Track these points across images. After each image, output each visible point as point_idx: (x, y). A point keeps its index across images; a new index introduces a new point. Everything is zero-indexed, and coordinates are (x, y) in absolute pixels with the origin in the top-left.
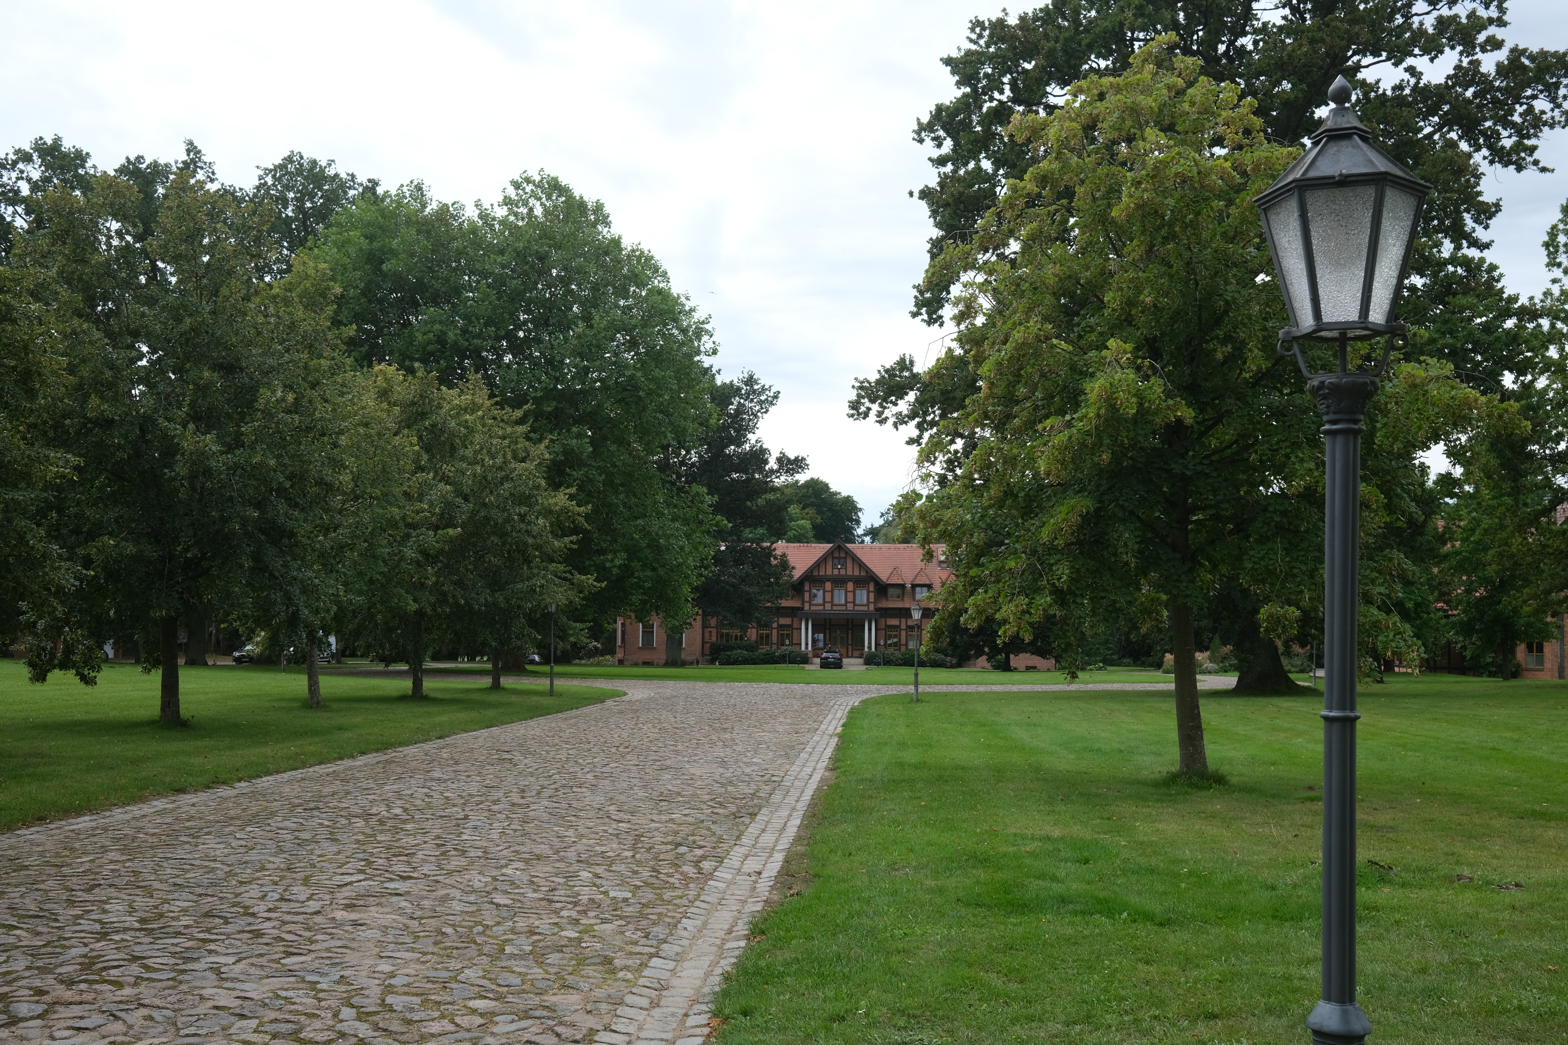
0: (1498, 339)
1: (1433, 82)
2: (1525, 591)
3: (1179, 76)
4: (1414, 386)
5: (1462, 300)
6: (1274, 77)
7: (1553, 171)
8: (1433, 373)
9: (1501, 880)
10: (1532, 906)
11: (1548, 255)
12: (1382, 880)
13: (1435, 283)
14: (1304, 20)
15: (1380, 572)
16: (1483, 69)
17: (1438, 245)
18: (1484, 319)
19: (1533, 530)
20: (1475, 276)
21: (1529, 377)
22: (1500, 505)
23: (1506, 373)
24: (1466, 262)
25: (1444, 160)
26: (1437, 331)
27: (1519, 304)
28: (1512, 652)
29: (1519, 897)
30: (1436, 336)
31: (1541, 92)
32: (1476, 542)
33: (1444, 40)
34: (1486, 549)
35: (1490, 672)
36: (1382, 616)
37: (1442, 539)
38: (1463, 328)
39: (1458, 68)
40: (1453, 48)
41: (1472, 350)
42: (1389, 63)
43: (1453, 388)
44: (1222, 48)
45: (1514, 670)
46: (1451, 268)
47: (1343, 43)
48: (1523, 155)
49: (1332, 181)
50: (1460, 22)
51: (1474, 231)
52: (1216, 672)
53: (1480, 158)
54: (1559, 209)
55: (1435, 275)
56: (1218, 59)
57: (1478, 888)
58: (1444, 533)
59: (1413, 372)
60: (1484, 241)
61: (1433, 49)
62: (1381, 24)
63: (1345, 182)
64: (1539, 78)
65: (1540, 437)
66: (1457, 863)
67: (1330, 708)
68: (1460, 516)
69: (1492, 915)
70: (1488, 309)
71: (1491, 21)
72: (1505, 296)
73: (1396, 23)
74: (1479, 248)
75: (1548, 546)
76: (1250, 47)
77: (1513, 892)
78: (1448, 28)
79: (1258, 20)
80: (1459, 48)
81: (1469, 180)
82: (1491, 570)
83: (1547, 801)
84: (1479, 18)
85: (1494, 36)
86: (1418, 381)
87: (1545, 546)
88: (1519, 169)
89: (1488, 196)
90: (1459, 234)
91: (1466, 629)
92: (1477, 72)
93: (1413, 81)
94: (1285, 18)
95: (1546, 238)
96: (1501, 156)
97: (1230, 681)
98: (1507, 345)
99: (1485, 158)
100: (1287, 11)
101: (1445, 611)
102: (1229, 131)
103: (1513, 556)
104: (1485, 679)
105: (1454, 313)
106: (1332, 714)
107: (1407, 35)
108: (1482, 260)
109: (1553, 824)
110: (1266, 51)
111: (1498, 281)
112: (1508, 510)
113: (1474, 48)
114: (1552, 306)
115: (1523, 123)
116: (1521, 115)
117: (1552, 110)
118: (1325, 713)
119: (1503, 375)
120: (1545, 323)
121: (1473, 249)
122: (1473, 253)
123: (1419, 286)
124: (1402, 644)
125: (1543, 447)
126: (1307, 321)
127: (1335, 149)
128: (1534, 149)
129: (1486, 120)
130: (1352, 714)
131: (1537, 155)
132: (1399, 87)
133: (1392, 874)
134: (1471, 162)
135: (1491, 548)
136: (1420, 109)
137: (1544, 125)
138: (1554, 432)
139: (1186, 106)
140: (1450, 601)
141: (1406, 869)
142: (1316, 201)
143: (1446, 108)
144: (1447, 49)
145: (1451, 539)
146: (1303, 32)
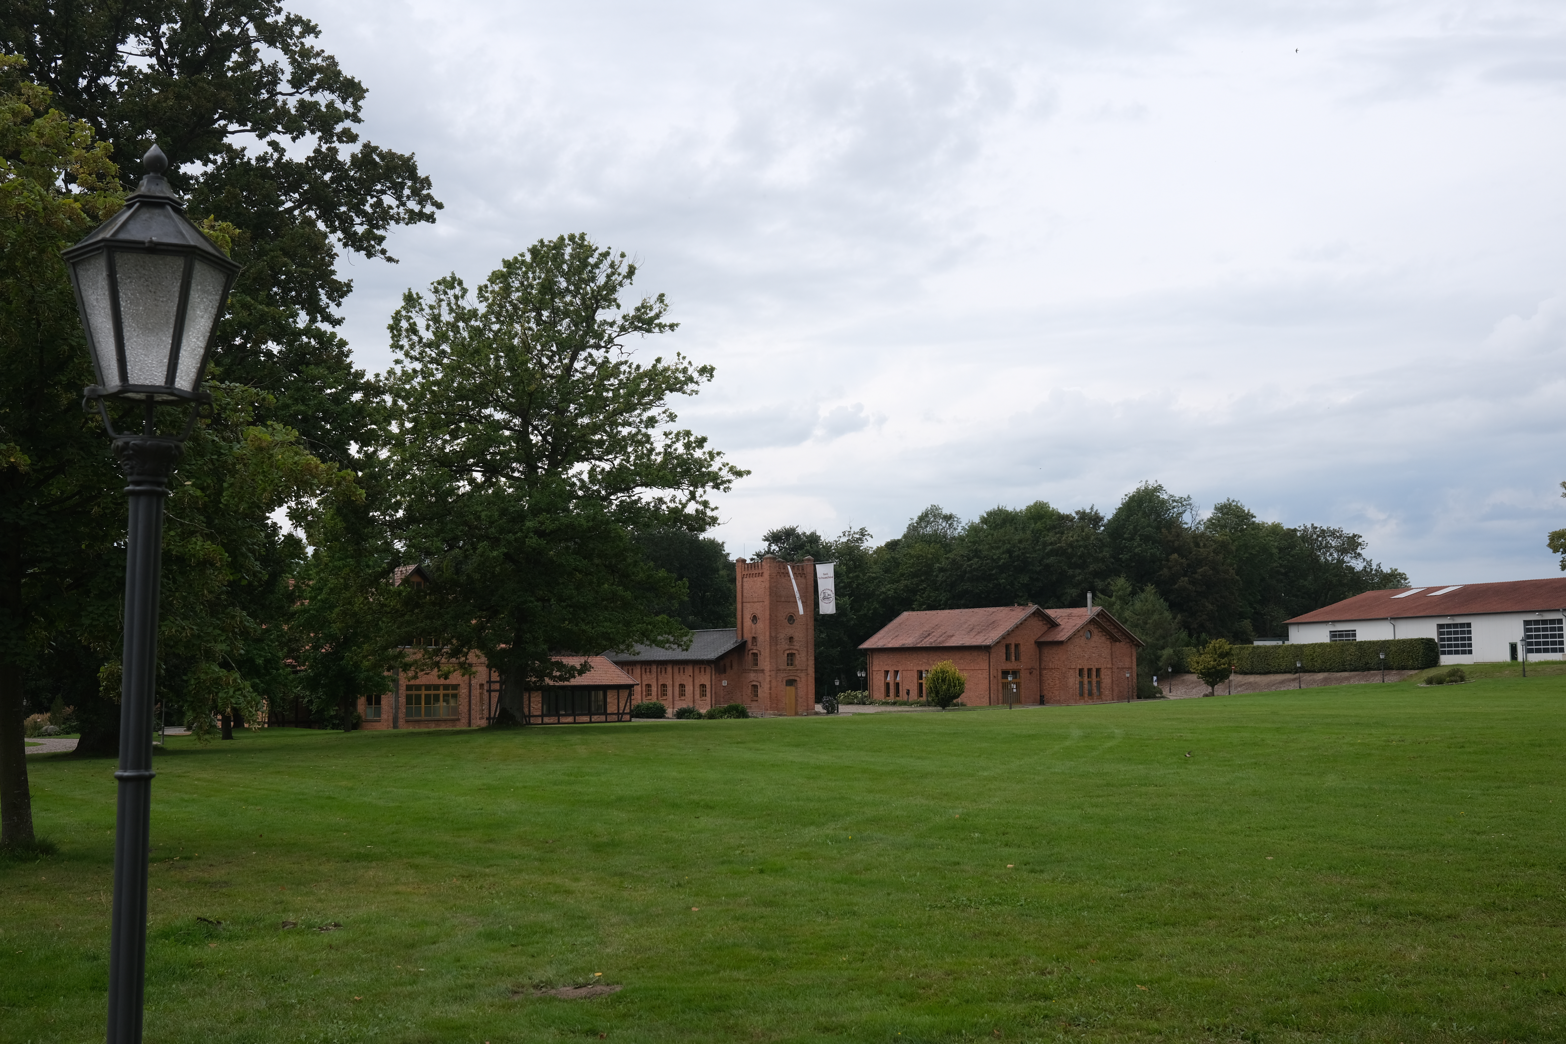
0: (345, 410)
1: (295, 161)
2: (366, 646)
3: (27, 103)
4: (260, 449)
5: (314, 370)
6: (137, 125)
7: (397, 261)
8: (278, 438)
9: (322, 923)
10: (347, 943)
11: (392, 337)
12: (210, 936)
13: (290, 352)
14: (172, 74)
15: (223, 630)
16: (340, 158)
17: (295, 315)
18: (333, 390)
19: (374, 590)
20: (326, 349)
21: (371, 449)
22: (345, 566)
23: (352, 442)
24: (319, 335)
25: (302, 236)
26: (291, 398)
27: (365, 379)
28: (354, 704)
29: (337, 935)
30: (290, 402)
31: (389, 188)
32: (322, 601)
33: (305, 123)
34: (332, 607)
35: (334, 724)
36: (223, 673)
37: (291, 597)
38: (315, 397)
39: (317, 151)
40: (313, 132)
41: (323, 419)
42: (253, 134)
43: (296, 453)
44: (83, 83)
45: (355, 721)
46: (305, 339)
47: (210, 105)
48: (373, 243)
49: (142, 246)
50: (320, 110)
51: (328, 307)
52: (57, 734)
53: (334, 239)
54: (402, 297)
55: (290, 344)
56: (78, 93)
57: (300, 933)
58: (293, 591)
59: (259, 436)
60: (336, 317)
61: (295, 130)
62: (247, 95)
63: (155, 249)
64: (387, 177)
65: (381, 505)
66: (285, 910)
67: (125, 769)
68: (309, 575)
69: (311, 957)
70: (337, 382)
71: (347, 115)
72: (353, 371)
73: (262, 97)
74: (331, 323)
75: (385, 605)
76: (114, 88)
77: (331, 932)
78: (309, 113)
79: (124, 62)
80: (319, 134)
81: (323, 259)
82: (335, 628)
83: (371, 843)
84: (337, 110)
85: (350, 129)
86: (264, 444)
87: (383, 605)
88: (369, 255)
89: (341, 276)
90: (315, 309)
91: (312, 684)
92: (334, 159)
93: (276, 155)
94: (151, 67)
95: (391, 322)
96: (353, 241)
97: (70, 743)
98: (353, 417)
99: (339, 240)
100: (154, 61)
101: (294, 667)
102: (81, 170)
103: (355, 614)
104: (329, 731)
105: (306, 382)
106: (126, 774)
107: (271, 111)
108: (334, 335)
109: (374, 864)
110: (130, 96)
111: (347, 356)
112: (352, 571)
113: (332, 136)
114: (394, 384)
115: (373, 213)
116: (371, 206)
117: (398, 207)
118: (119, 773)
119: (350, 444)
120: (388, 399)
121: (326, 323)
122: (325, 327)
123: (275, 352)
124: (242, 699)
125: (384, 514)
126: (113, 381)
127: (147, 215)
128: (381, 239)
129: (341, 205)
130: (147, 773)
131: (384, 245)
132: (262, 159)
133: (220, 928)
134: (327, 242)
135: (336, 606)
136: (282, 183)
137: (391, 219)
138: (393, 500)
139: (33, 136)
140: (299, 657)
141: (234, 922)
142: (125, 263)
143: (306, 187)
144: (308, 132)
145: (300, 597)
146: (169, 85)
